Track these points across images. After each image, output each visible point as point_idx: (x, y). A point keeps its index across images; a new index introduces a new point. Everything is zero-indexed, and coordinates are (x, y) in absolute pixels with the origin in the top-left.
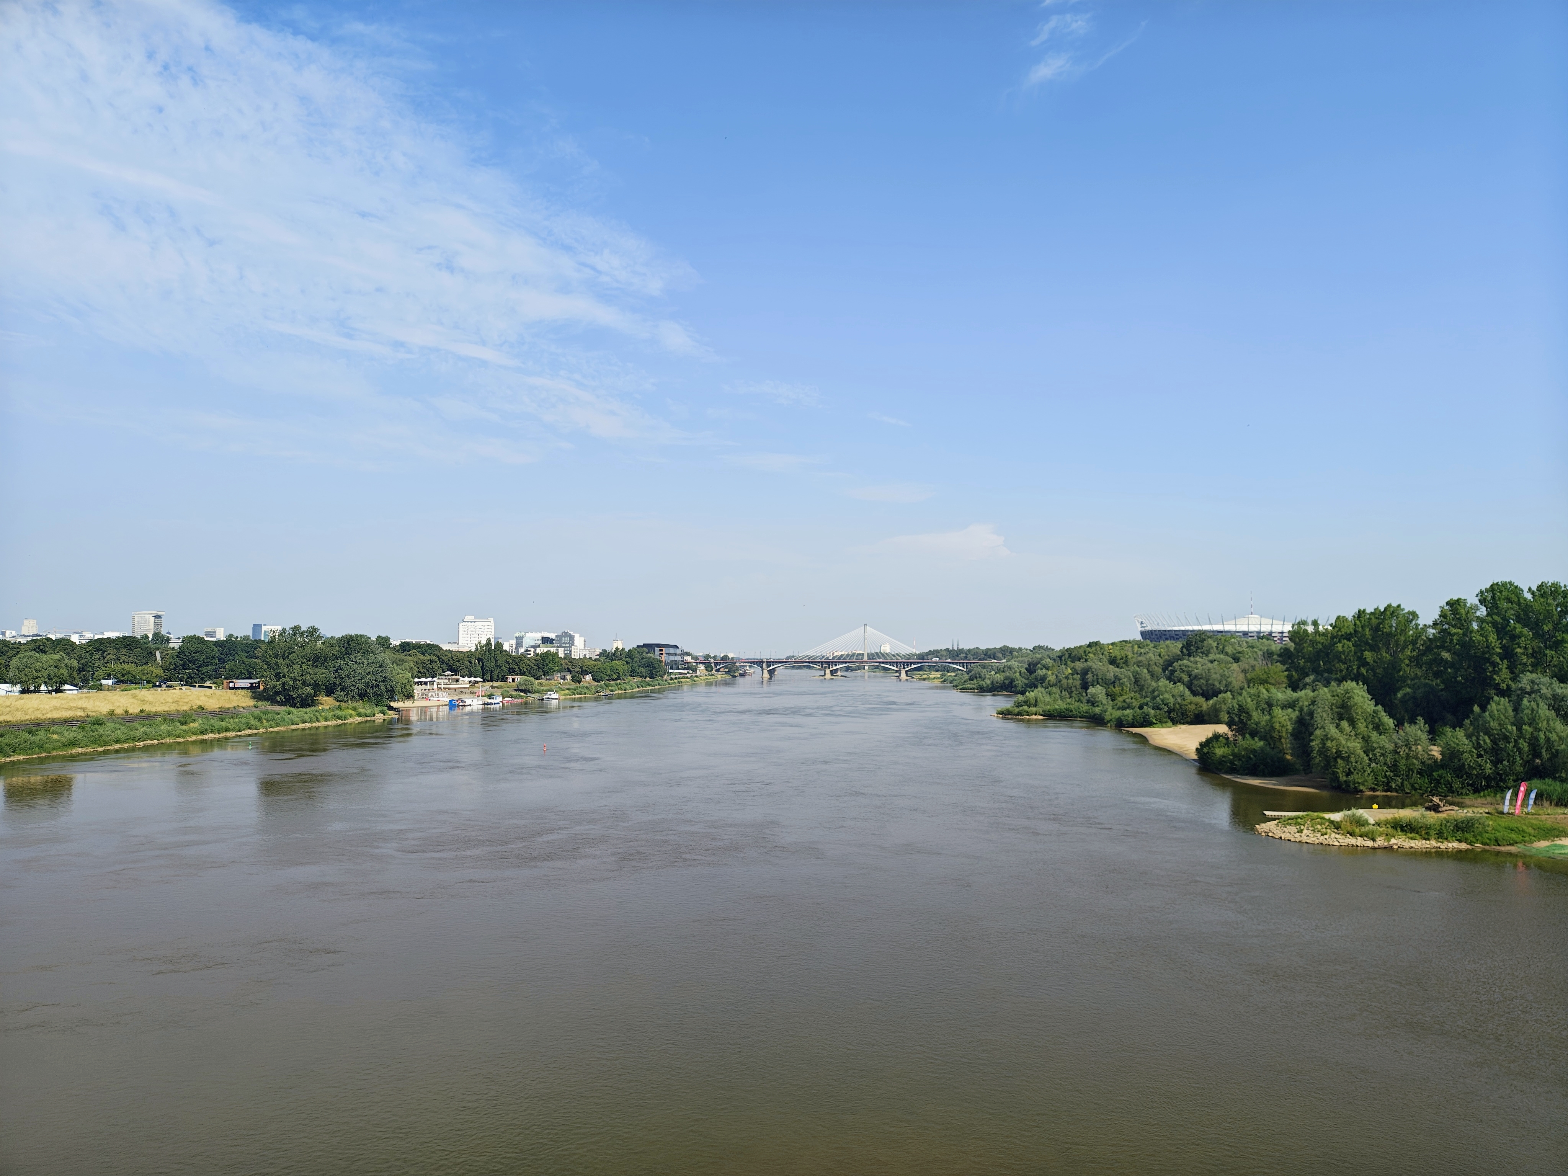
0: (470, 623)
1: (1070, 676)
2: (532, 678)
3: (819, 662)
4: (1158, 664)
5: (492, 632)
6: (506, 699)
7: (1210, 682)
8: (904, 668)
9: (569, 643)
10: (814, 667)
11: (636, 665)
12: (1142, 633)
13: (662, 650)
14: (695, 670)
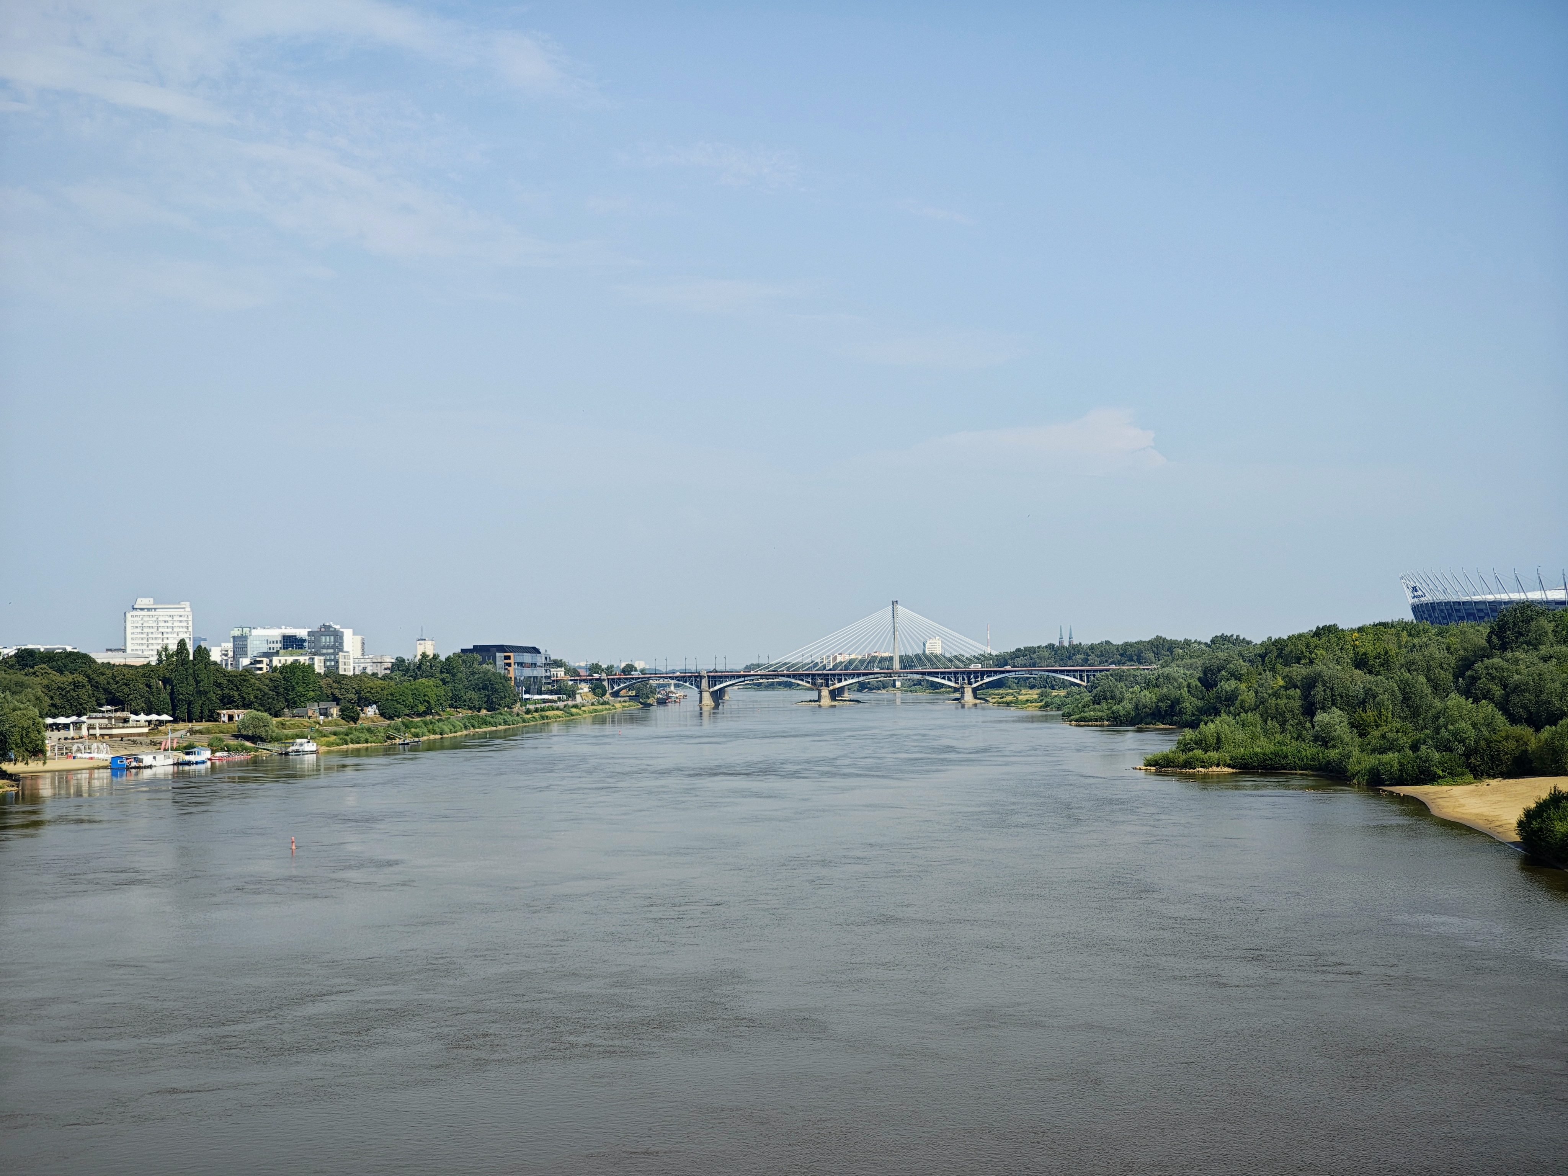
0: (145, 613)
1: (1283, 692)
2: (265, 714)
3: (807, 675)
4: (1445, 666)
5: (187, 628)
6: (218, 754)
7: (1544, 697)
8: (970, 683)
9: (333, 647)
10: (798, 685)
11: (461, 686)
12: (1415, 609)
13: (508, 658)
14: (572, 694)
